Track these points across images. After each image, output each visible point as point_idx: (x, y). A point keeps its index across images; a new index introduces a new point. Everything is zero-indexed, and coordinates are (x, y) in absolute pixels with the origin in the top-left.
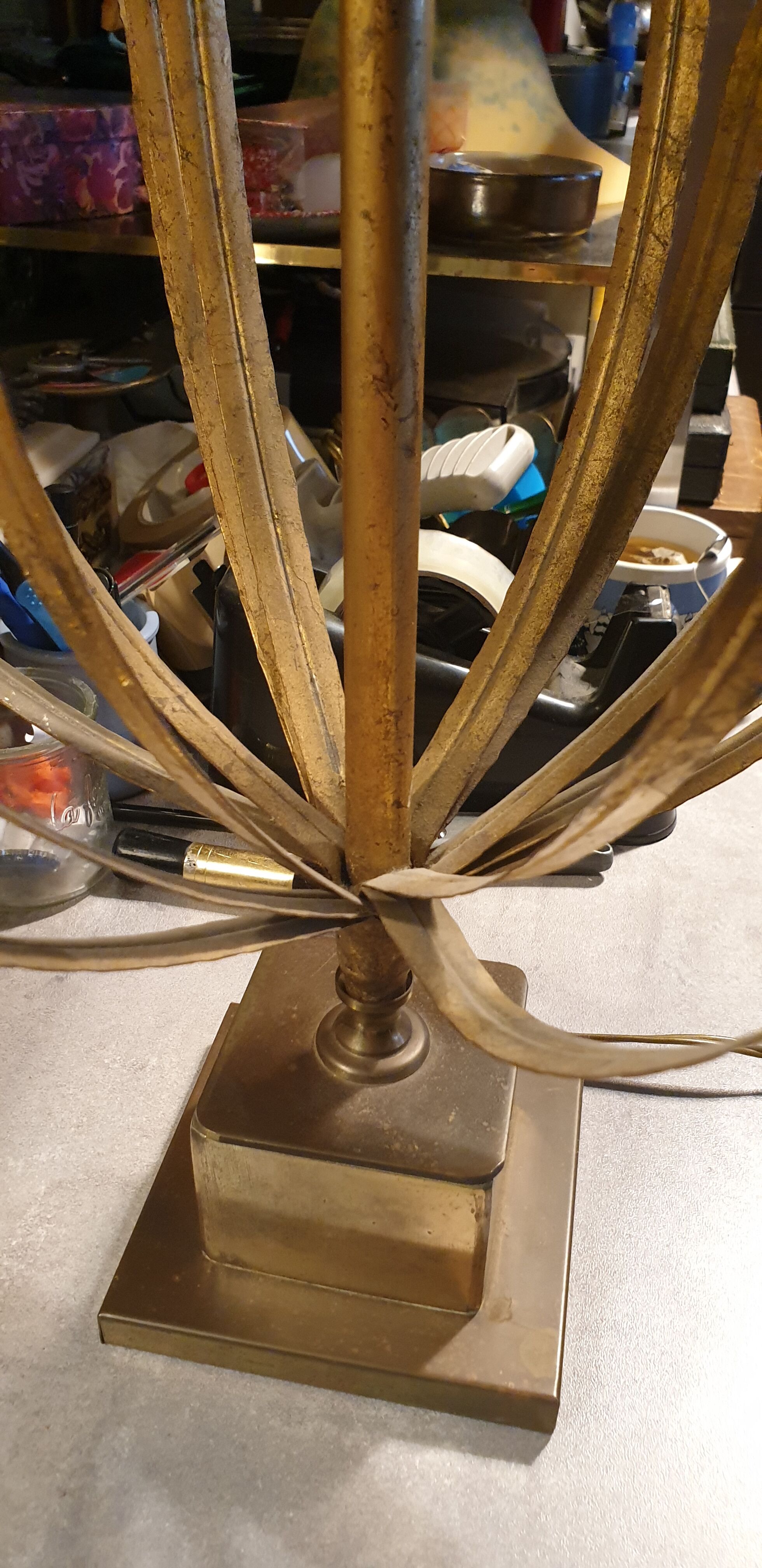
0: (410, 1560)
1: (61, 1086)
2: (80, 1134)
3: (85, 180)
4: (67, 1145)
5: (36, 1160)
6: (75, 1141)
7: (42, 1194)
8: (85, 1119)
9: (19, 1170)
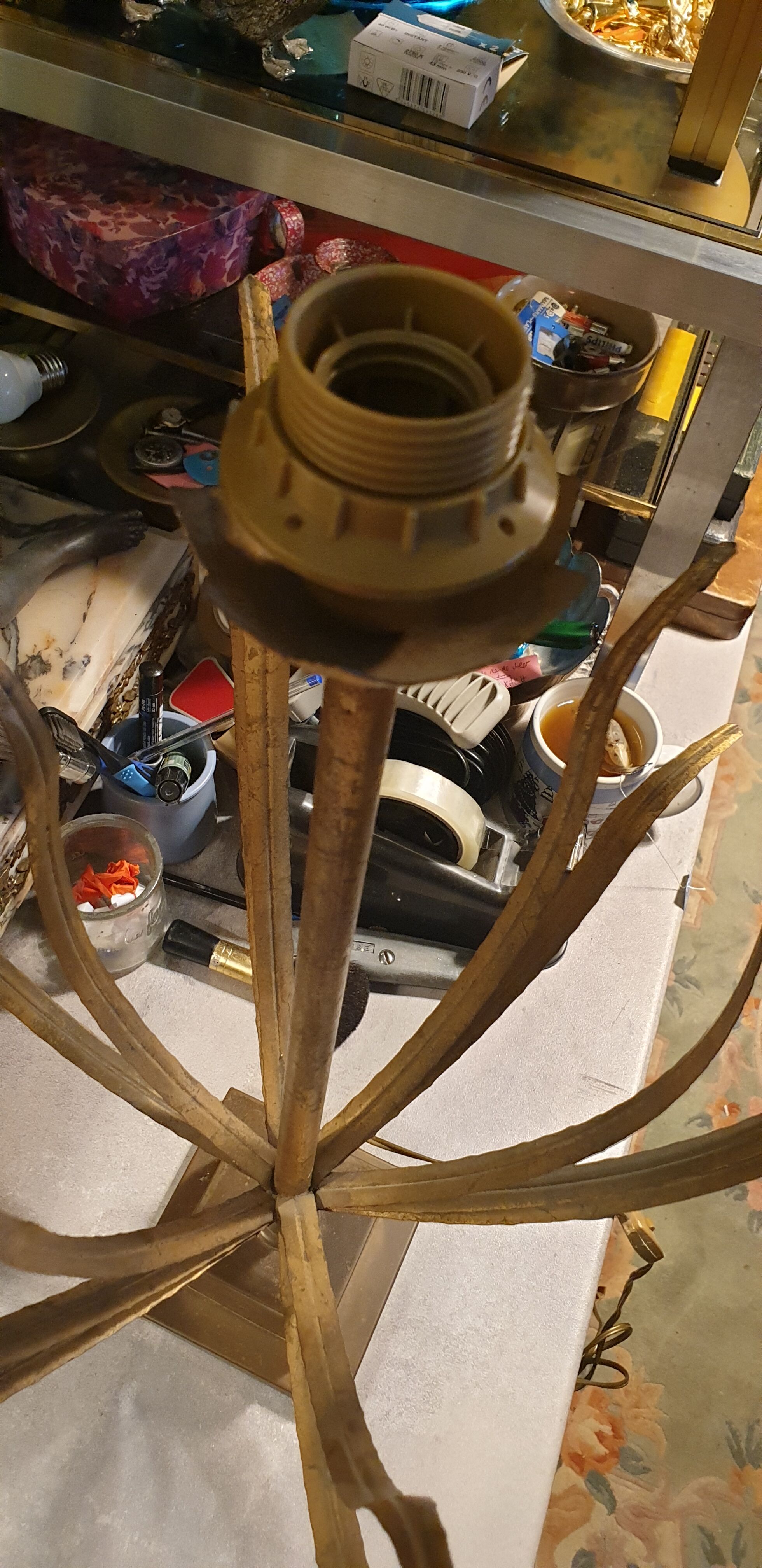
0: (268, 1481)
1: (117, 1134)
2: (125, 1175)
3: (199, 273)
4: (117, 1183)
5: (98, 1192)
6: (123, 1181)
7: (100, 1218)
8: (129, 1164)
9: (88, 1197)
